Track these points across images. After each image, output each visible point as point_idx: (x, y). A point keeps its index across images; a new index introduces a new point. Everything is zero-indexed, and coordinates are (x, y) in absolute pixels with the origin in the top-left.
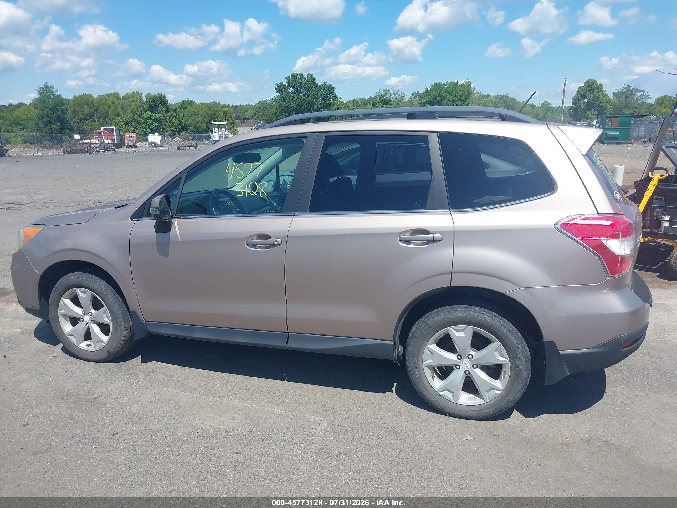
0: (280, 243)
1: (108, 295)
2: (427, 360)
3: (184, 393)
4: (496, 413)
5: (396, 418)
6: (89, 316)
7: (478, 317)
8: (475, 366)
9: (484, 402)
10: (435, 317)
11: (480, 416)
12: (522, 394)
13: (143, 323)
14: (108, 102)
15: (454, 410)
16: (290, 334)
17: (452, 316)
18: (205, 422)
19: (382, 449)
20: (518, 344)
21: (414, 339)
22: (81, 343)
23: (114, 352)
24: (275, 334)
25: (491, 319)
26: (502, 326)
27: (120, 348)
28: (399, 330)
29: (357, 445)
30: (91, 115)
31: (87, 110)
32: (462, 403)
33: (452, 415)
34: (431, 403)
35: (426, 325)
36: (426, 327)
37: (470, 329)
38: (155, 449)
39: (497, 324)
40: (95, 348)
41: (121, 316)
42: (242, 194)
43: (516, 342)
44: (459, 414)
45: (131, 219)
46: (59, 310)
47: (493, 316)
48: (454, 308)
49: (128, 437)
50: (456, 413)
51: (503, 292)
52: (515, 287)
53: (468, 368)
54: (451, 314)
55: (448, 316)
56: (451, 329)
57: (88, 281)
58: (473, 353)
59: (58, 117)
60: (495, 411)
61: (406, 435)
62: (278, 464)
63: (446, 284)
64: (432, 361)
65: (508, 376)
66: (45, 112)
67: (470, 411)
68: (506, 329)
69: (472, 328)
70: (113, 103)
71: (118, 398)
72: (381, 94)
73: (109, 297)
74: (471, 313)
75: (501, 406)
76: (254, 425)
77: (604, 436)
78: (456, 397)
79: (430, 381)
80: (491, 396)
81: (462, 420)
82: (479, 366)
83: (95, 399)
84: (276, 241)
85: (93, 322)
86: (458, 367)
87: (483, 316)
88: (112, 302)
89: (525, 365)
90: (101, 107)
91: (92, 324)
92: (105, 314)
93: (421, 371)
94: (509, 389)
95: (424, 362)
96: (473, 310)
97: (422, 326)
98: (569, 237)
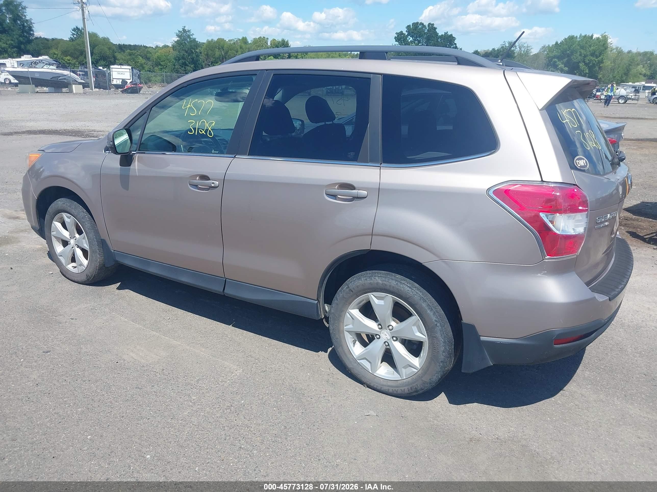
0: (218, 186)
1: (85, 222)
2: (348, 326)
3: (132, 323)
4: (411, 393)
5: (311, 380)
6: (74, 240)
7: (397, 286)
8: (395, 338)
9: (401, 379)
10: (357, 281)
11: (395, 392)
12: (440, 377)
13: (111, 252)
14: (236, 47)
15: (370, 382)
16: (227, 280)
17: (372, 281)
18: (131, 354)
19: (275, 409)
20: (437, 321)
21: (336, 301)
22: (69, 264)
23: (92, 276)
24: (213, 278)
25: (410, 290)
26: (421, 299)
27: (96, 273)
28: (323, 290)
29: (253, 401)
30: (221, 59)
31: (217, 53)
32: (381, 375)
33: (369, 387)
34: (349, 370)
35: (348, 288)
36: (347, 290)
37: (390, 299)
38: (70, 371)
39: (416, 296)
40: (79, 272)
41: (96, 243)
42: (192, 132)
43: (435, 319)
44: (375, 386)
45: (104, 151)
46: (52, 231)
47: (413, 287)
48: (375, 273)
49: (56, 357)
50: (372, 385)
51: (422, 262)
52: (434, 258)
53: (388, 340)
54: (371, 279)
55: (369, 281)
56: (372, 295)
57: (70, 207)
58: (393, 324)
59: (193, 59)
60: (410, 390)
61: (309, 399)
62: (167, 405)
63: (366, 247)
64: (352, 327)
65: (426, 355)
66: (182, 54)
67: (385, 386)
68: (425, 303)
69: (392, 297)
70: (241, 48)
71: (73, 319)
72: (506, 46)
73: (86, 224)
74: (390, 281)
75: (416, 386)
76: (172, 364)
77: (525, 440)
78: (375, 368)
79: (351, 347)
80: (407, 374)
81: (379, 393)
82: (399, 339)
83: (54, 317)
84: (213, 183)
85: (77, 246)
86: (378, 336)
87: (402, 286)
88: (88, 229)
89: (443, 346)
90: (230, 51)
91: (76, 248)
92: (84, 240)
93: (342, 335)
94: (426, 369)
95: (346, 326)
96: (393, 278)
97: (344, 289)
98: (501, 206)
